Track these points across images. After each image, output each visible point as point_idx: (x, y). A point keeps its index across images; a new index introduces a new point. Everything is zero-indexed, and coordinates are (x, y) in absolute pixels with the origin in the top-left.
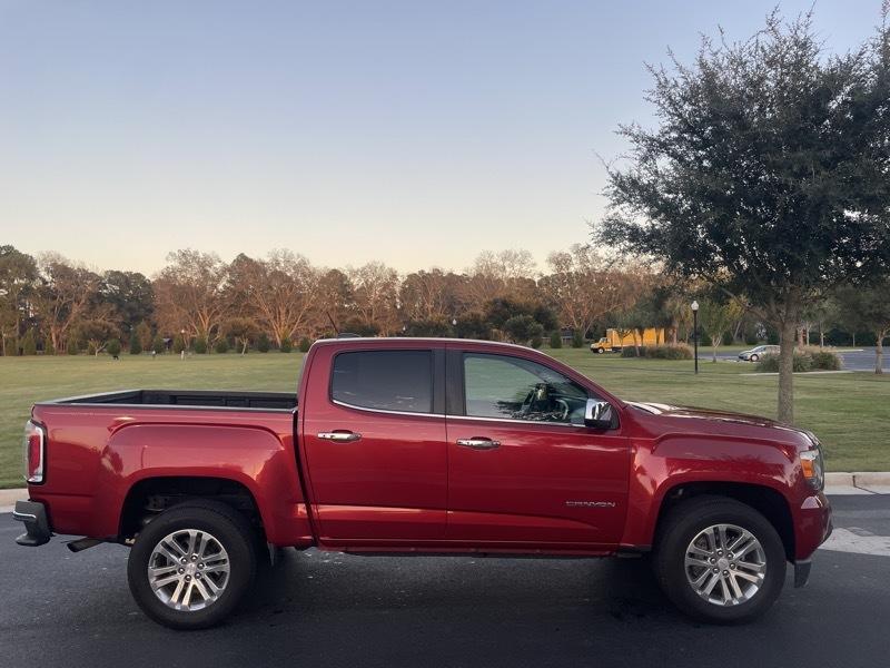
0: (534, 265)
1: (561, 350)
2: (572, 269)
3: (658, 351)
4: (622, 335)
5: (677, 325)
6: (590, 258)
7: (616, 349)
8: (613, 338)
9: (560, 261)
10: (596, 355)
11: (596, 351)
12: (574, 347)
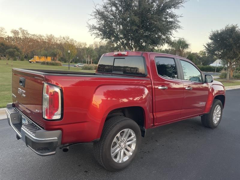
0: (6, 32)
1: (17, 61)
2: (19, 36)
3: (52, 63)
4: (40, 58)
5: (58, 56)
6: (25, 33)
7: (37, 62)
8: (36, 58)
9: (15, 32)
10: (31, 63)
11: (31, 62)
12: (21, 60)
